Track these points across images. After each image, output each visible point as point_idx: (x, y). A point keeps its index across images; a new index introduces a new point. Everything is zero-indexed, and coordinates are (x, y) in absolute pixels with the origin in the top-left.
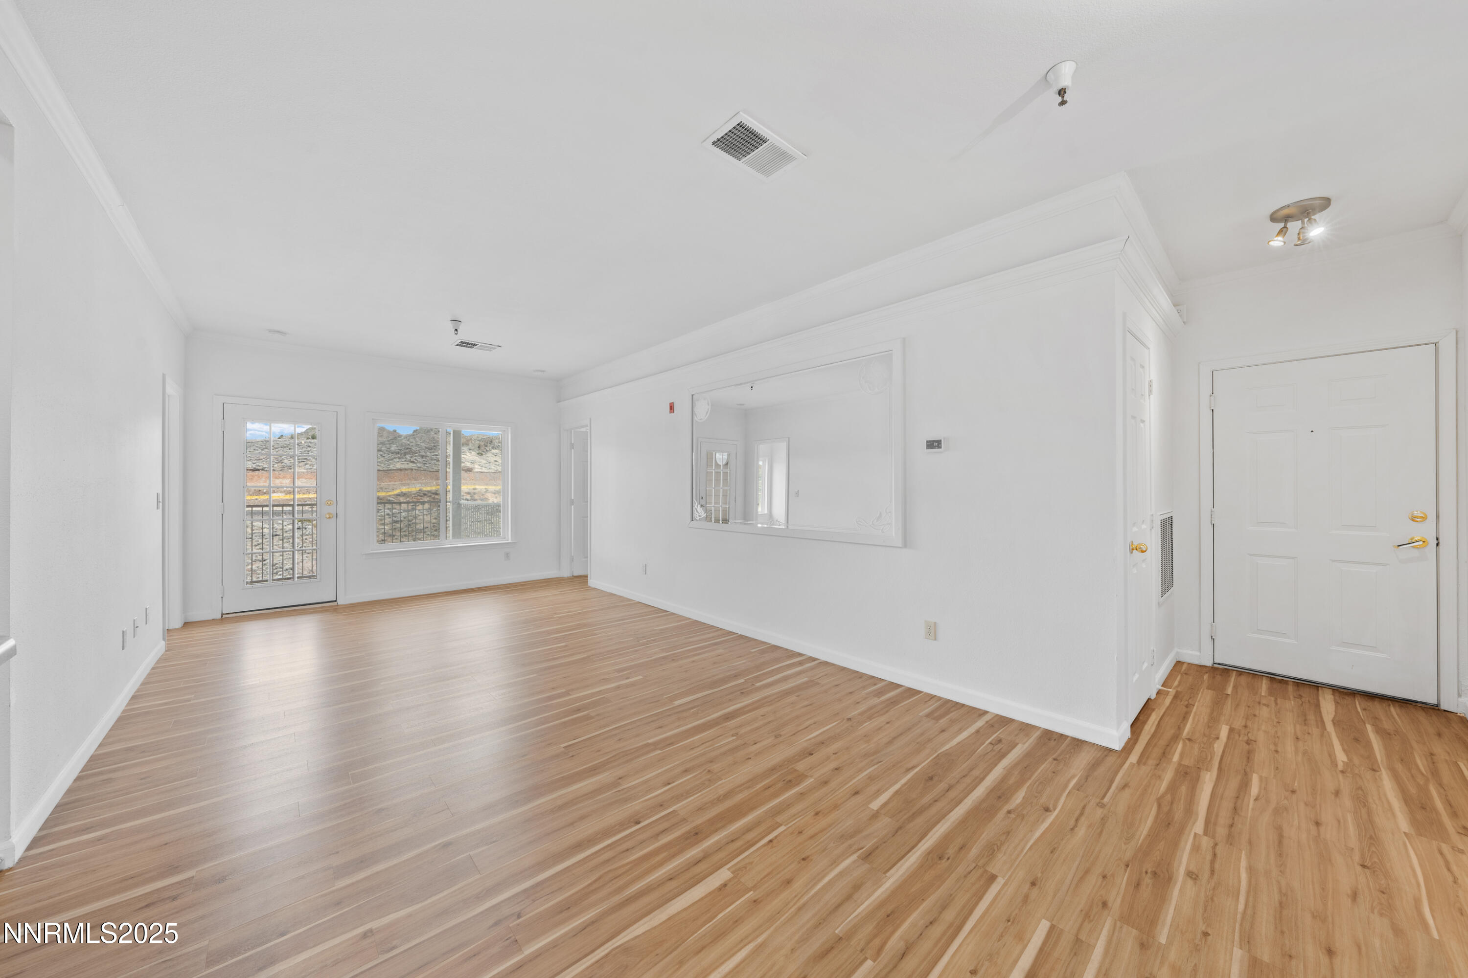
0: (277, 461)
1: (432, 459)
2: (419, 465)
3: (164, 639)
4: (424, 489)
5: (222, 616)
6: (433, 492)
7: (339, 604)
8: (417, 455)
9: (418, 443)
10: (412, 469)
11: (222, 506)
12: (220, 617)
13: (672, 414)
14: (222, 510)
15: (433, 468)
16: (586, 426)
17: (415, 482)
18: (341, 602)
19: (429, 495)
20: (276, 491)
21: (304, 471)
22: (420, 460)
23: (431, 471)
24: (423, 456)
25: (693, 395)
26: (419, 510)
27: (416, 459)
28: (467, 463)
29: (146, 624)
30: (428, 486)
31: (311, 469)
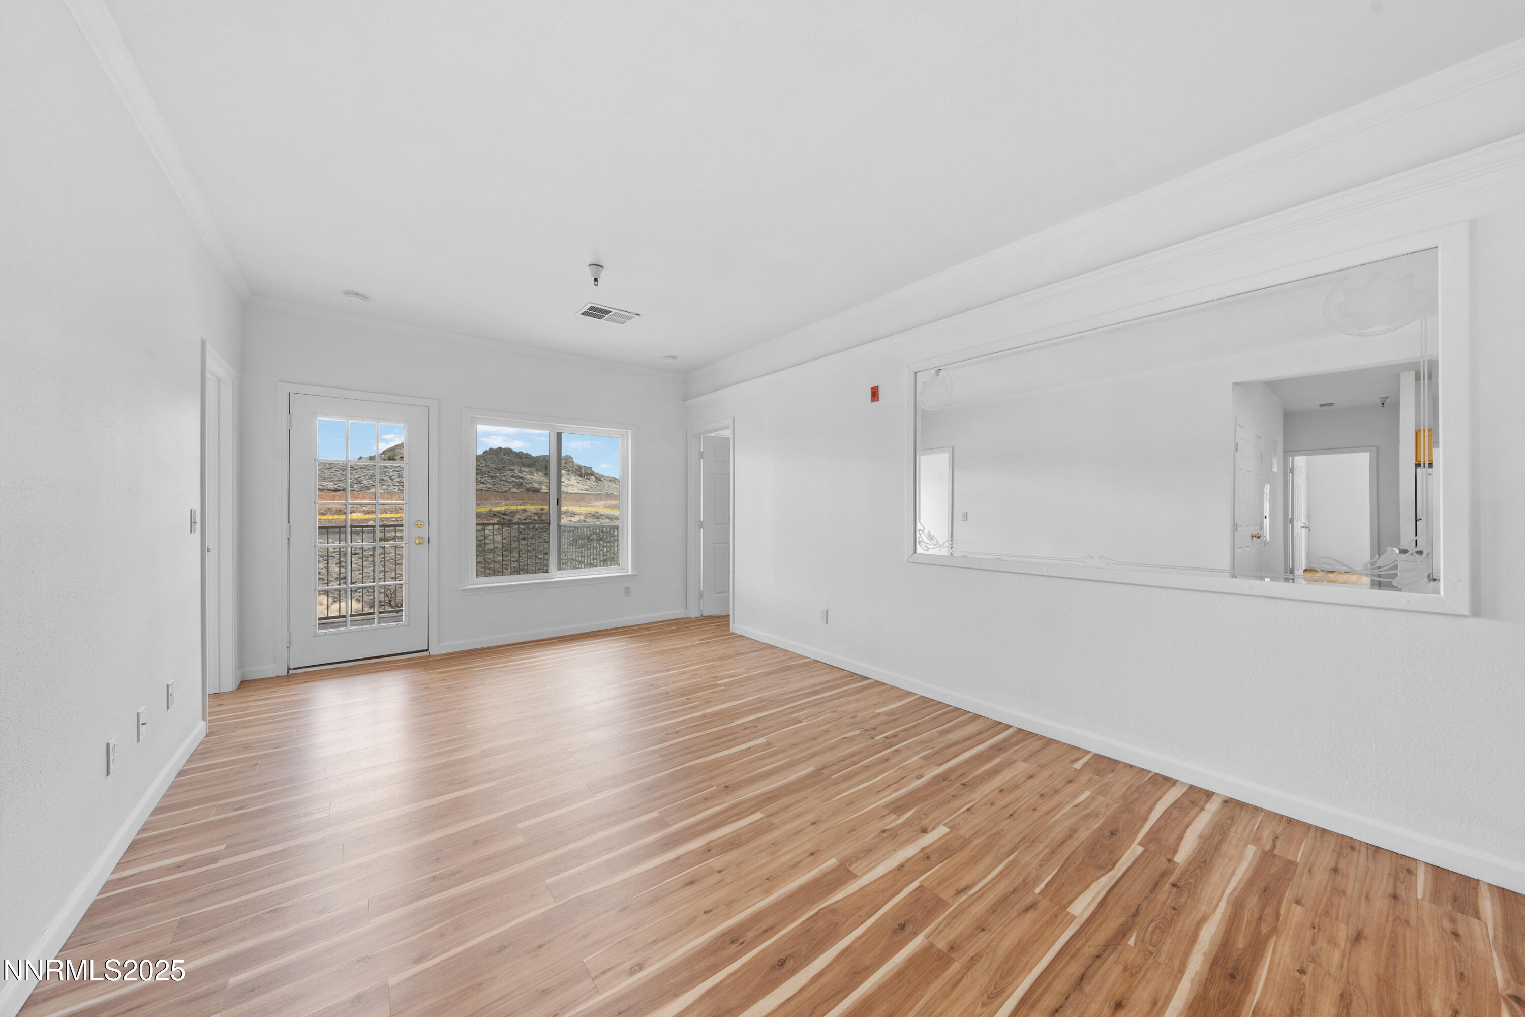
0: (357, 482)
1: (501, 480)
2: (489, 486)
3: (204, 718)
4: (494, 509)
5: (288, 672)
6: (503, 512)
7: (431, 654)
8: (486, 475)
9: (488, 464)
10: (482, 490)
11: (288, 528)
12: (286, 674)
13: (876, 403)
14: (288, 534)
15: (502, 489)
16: (727, 428)
17: (485, 502)
18: (433, 651)
19: (499, 515)
20: (355, 511)
21: (382, 491)
22: (490, 480)
23: (500, 492)
24: (493, 477)
25: (916, 373)
26: (489, 530)
27: (485, 480)
28: (534, 484)
29: (168, 708)
30: (498, 507)
31: (388, 489)
